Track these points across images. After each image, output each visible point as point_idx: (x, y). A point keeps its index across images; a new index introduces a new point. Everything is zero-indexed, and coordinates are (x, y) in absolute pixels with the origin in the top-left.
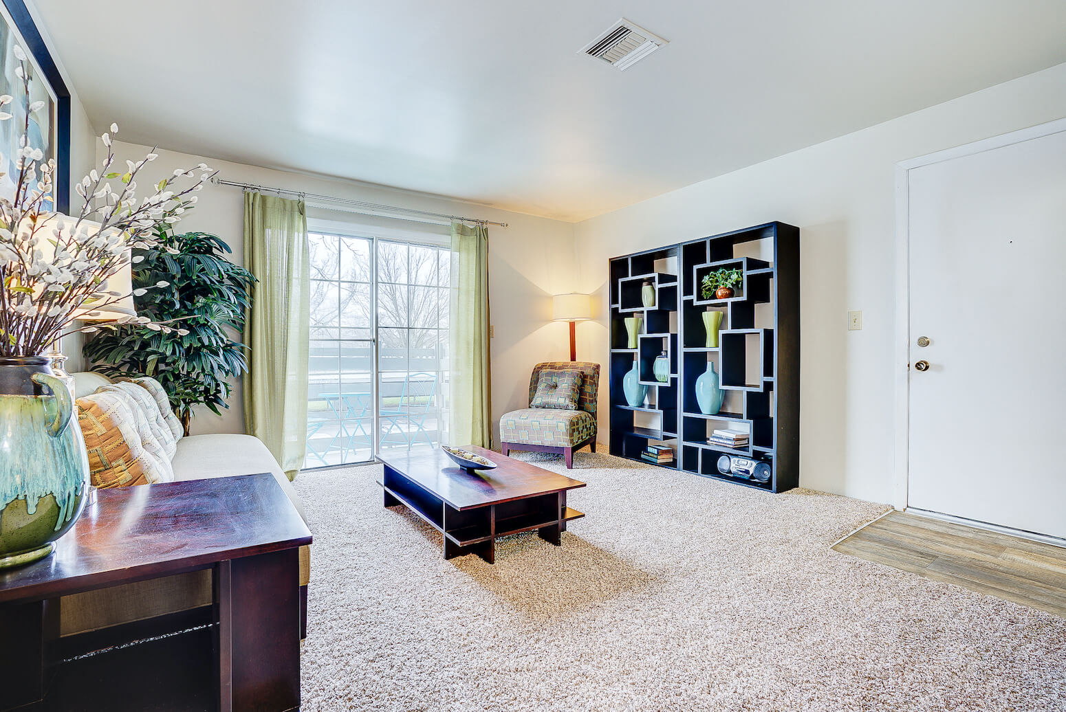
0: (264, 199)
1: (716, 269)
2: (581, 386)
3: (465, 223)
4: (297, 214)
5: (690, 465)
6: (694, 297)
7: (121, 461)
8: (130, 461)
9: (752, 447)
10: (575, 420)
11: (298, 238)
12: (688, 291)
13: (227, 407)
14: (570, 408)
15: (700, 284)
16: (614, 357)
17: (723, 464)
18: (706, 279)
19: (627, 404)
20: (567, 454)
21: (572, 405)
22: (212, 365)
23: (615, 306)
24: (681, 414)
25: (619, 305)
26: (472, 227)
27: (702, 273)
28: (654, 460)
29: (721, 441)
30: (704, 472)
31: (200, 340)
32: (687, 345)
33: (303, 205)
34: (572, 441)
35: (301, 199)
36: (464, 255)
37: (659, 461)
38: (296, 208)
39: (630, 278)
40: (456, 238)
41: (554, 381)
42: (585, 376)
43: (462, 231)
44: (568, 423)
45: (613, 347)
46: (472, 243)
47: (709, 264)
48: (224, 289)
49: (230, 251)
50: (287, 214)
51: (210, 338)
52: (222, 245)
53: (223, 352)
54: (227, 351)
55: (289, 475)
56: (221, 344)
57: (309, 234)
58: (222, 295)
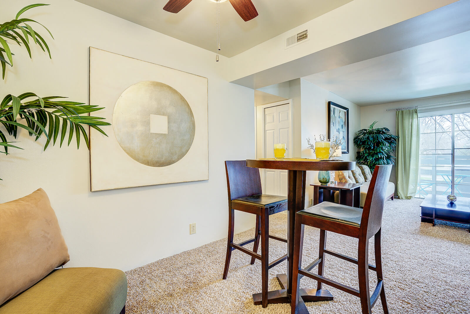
0: (402, 112)
11: (415, 120)
31: (378, 156)
33: (416, 110)
35: (416, 108)
38: (414, 112)
48: (385, 142)
49: (389, 131)
50: (411, 114)
51: (381, 155)
52: (387, 130)
53: (386, 159)
54: (388, 159)
55: (409, 198)
56: (385, 157)
57: (419, 119)
58: (383, 144)
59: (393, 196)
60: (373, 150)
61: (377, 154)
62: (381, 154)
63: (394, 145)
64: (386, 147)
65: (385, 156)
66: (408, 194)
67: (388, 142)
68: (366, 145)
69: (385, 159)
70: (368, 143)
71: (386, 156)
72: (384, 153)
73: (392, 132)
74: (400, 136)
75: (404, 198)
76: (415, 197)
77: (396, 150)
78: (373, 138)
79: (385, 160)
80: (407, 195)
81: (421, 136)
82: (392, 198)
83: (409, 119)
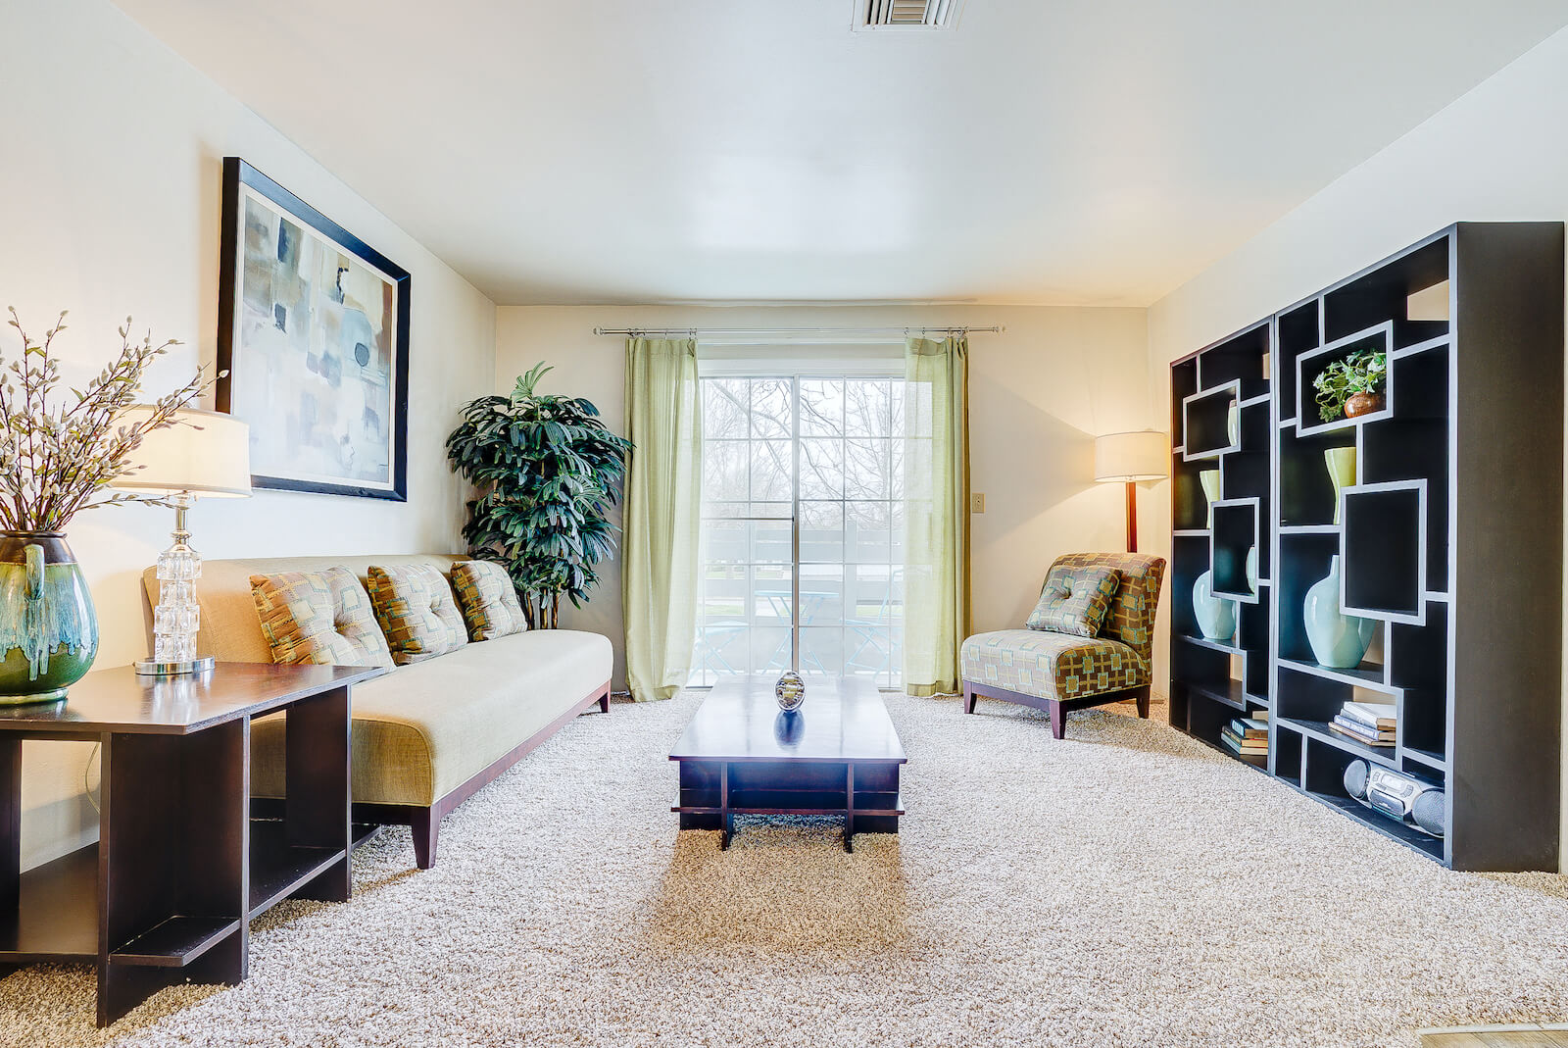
0: (648, 344)
1: (1339, 355)
2: (1113, 596)
3: (929, 336)
4: (686, 356)
5: (1287, 769)
6: (1296, 421)
7: (288, 639)
8: (297, 639)
9: (1402, 751)
10: (1072, 656)
11: (688, 386)
12: (1287, 411)
13: (587, 599)
14: (1083, 633)
15: (1310, 391)
16: (1178, 542)
17: (1353, 778)
18: (1319, 382)
19: (1200, 635)
20: (1055, 713)
21: (1084, 629)
22: (561, 549)
23: (1179, 450)
24: (1275, 662)
25: (1183, 449)
26: (940, 341)
27: (1314, 368)
28: (1235, 746)
29: (1354, 727)
30: (1312, 787)
31: (548, 521)
32: (1287, 520)
33: (694, 344)
34: (1061, 691)
35: (693, 336)
36: (926, 387)
37: (1242, 751)
38: (686, 350)
39: (1200, 394)
40: (910, 362)
41: (1066, 585)
42: (1128, 579)
43: (922, 348)
44: (1054, 659)
45: (1177, 526)
46: (939, 364)
47: (1323, 348)
48: (575, 459)
49: (596, 413)
50: (676, 358)
51: (559, 518)
52: (588, 407)
53: (580, 533)
54: (588, 533)
55: (667, 691)
56: (574, 524)
57: (701, 381)
58: (568, 467)
59: (606, 695)
60: (528, 491)
61: (542, 509)
62: (561, 510)
63: (612, 476)
64: (580, 481)
65: (576, 519)
66: (666, 675)
67: (590, 460)
68: (497, 466)
69: (574, 533)
70: (503, 458)
71: (579, 522)
72: (572, 508)
73: (610, 422)
74: (637, 442)
75: (649, 695)
76: (687, 685)
77: (618, 496)
78: (527, 439)
79: (578, 538)
80: (661, 680)
81: (707, 447)
82: (603, 703)
83: (669, 377)
